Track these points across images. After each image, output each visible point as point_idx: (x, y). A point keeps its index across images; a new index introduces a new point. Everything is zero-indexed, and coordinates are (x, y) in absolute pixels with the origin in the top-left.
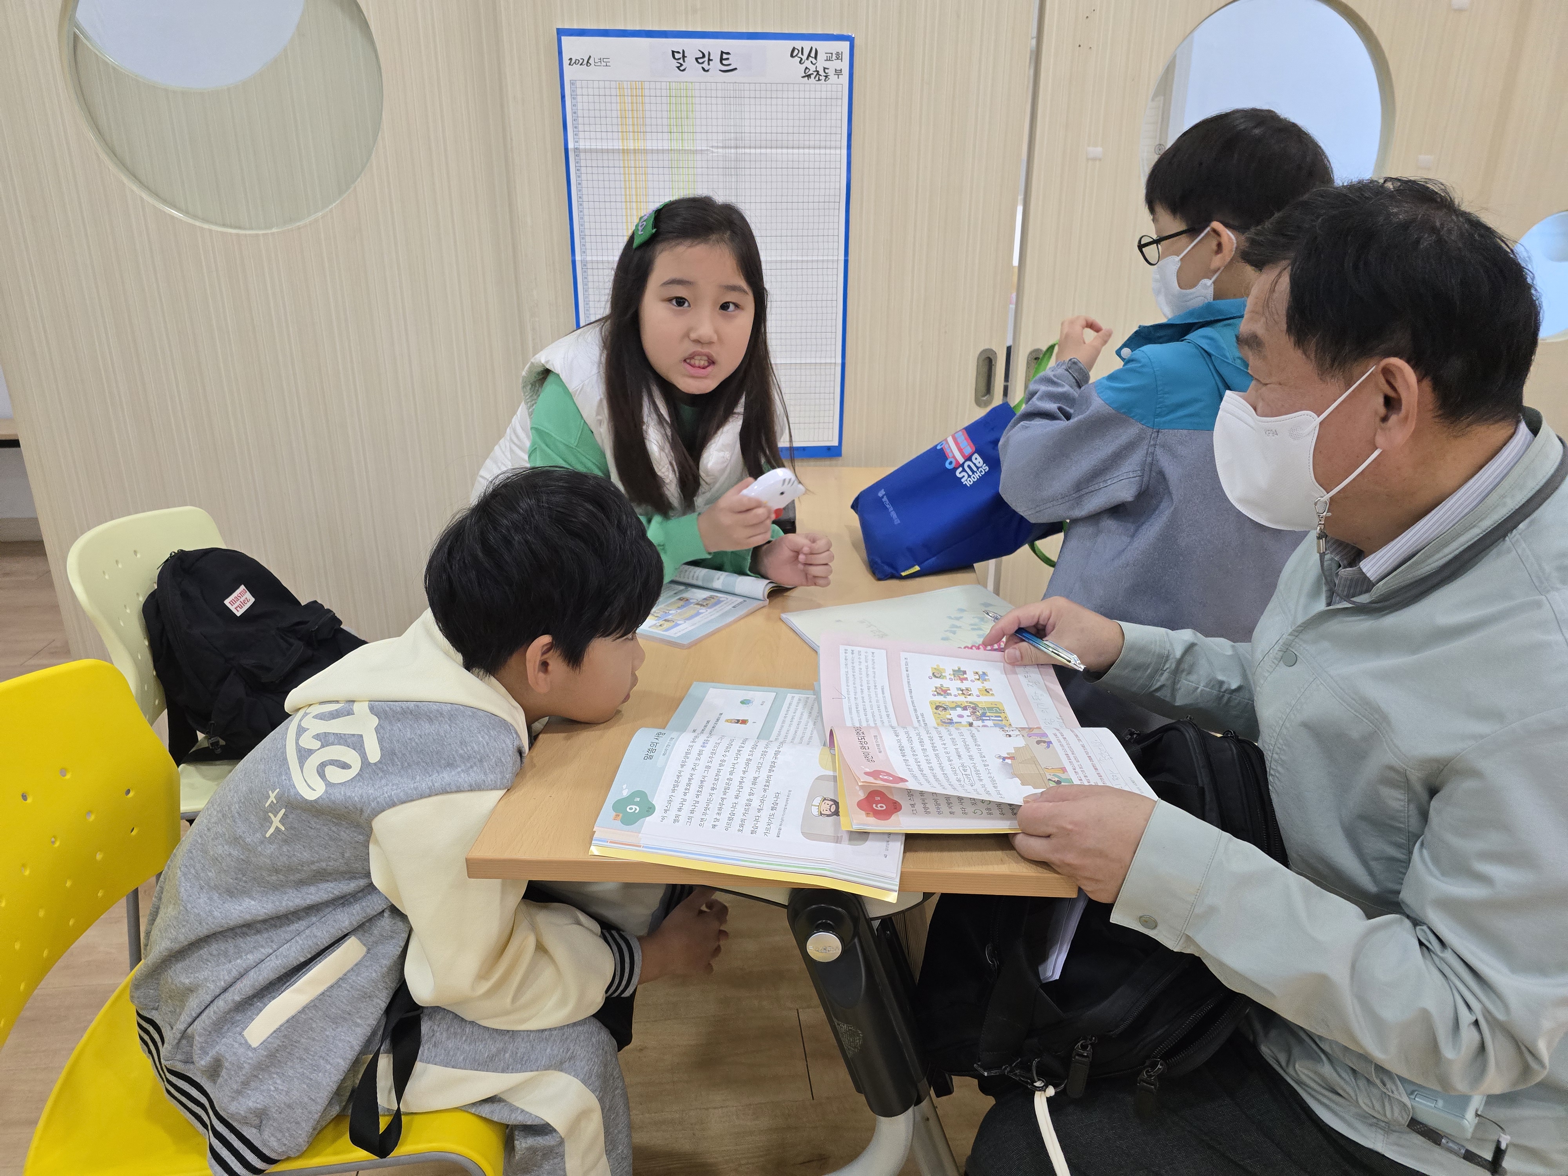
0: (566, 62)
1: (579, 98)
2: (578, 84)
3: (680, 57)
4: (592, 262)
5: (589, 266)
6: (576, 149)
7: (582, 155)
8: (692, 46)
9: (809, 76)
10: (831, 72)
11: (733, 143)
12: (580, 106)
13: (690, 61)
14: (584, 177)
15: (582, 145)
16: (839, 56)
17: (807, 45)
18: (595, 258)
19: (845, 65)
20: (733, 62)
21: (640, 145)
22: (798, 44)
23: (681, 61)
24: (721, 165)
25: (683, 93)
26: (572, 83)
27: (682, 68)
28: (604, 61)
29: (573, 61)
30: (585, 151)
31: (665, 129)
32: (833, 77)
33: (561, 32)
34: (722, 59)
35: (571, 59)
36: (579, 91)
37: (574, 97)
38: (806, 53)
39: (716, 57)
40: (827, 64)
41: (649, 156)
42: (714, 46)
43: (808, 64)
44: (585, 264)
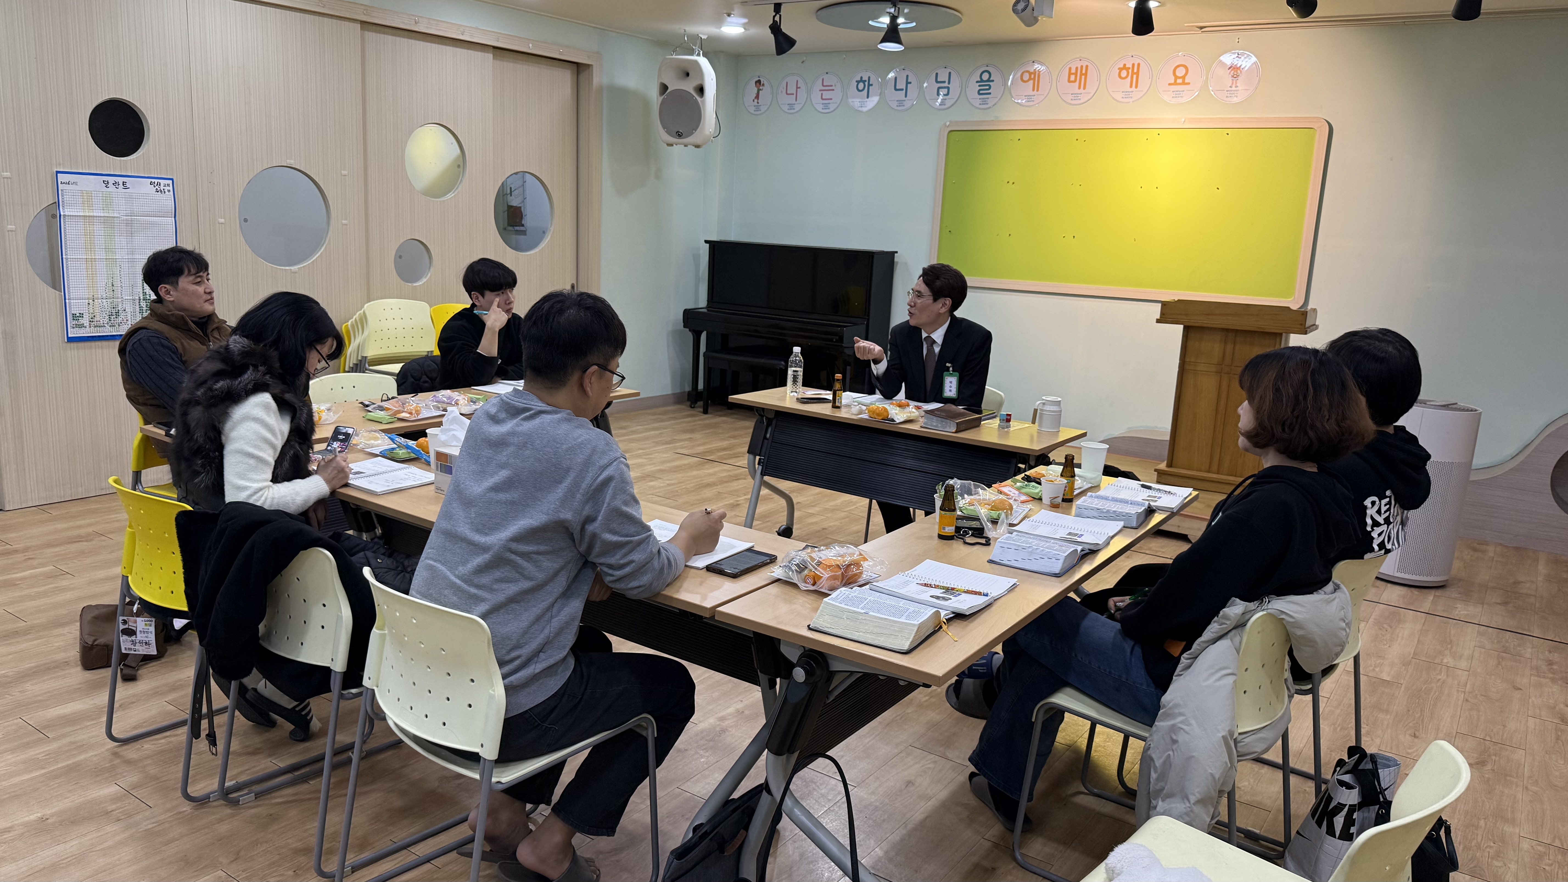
0: (59, 183)
1: (65, 196)
2: (65, 191)
3: (106, 184)
6: (64, 216)
7: (67, 217)
8: (111, 180)
9: (158, 192)
10: (166, 191)
11: (130, 214)
12: (67, 199)
13: (110, 185)
14: (67, 225)
15: (67, 213)
16: (168, 185)
17: (156, 181)
18: (71, 257)
19: (171, 188)
20: (128, 185)
21: (91, 214)
22: (153, 180)
24: (125, 222)
25: (108, 196)
26: (63, 191)
27: (107, 187)
28: (75, 183)
29: (63, 182)
31: (102, 209)
33: (57, 172)
34: (123, 184)
36: (65, 194)
37: (63, 196)
38: (156, 183)
39: (121, 184)
40: (164, 188)
41: (95, 218)
42: (120, 180)
43: (157, 187)
44: (67, 259)
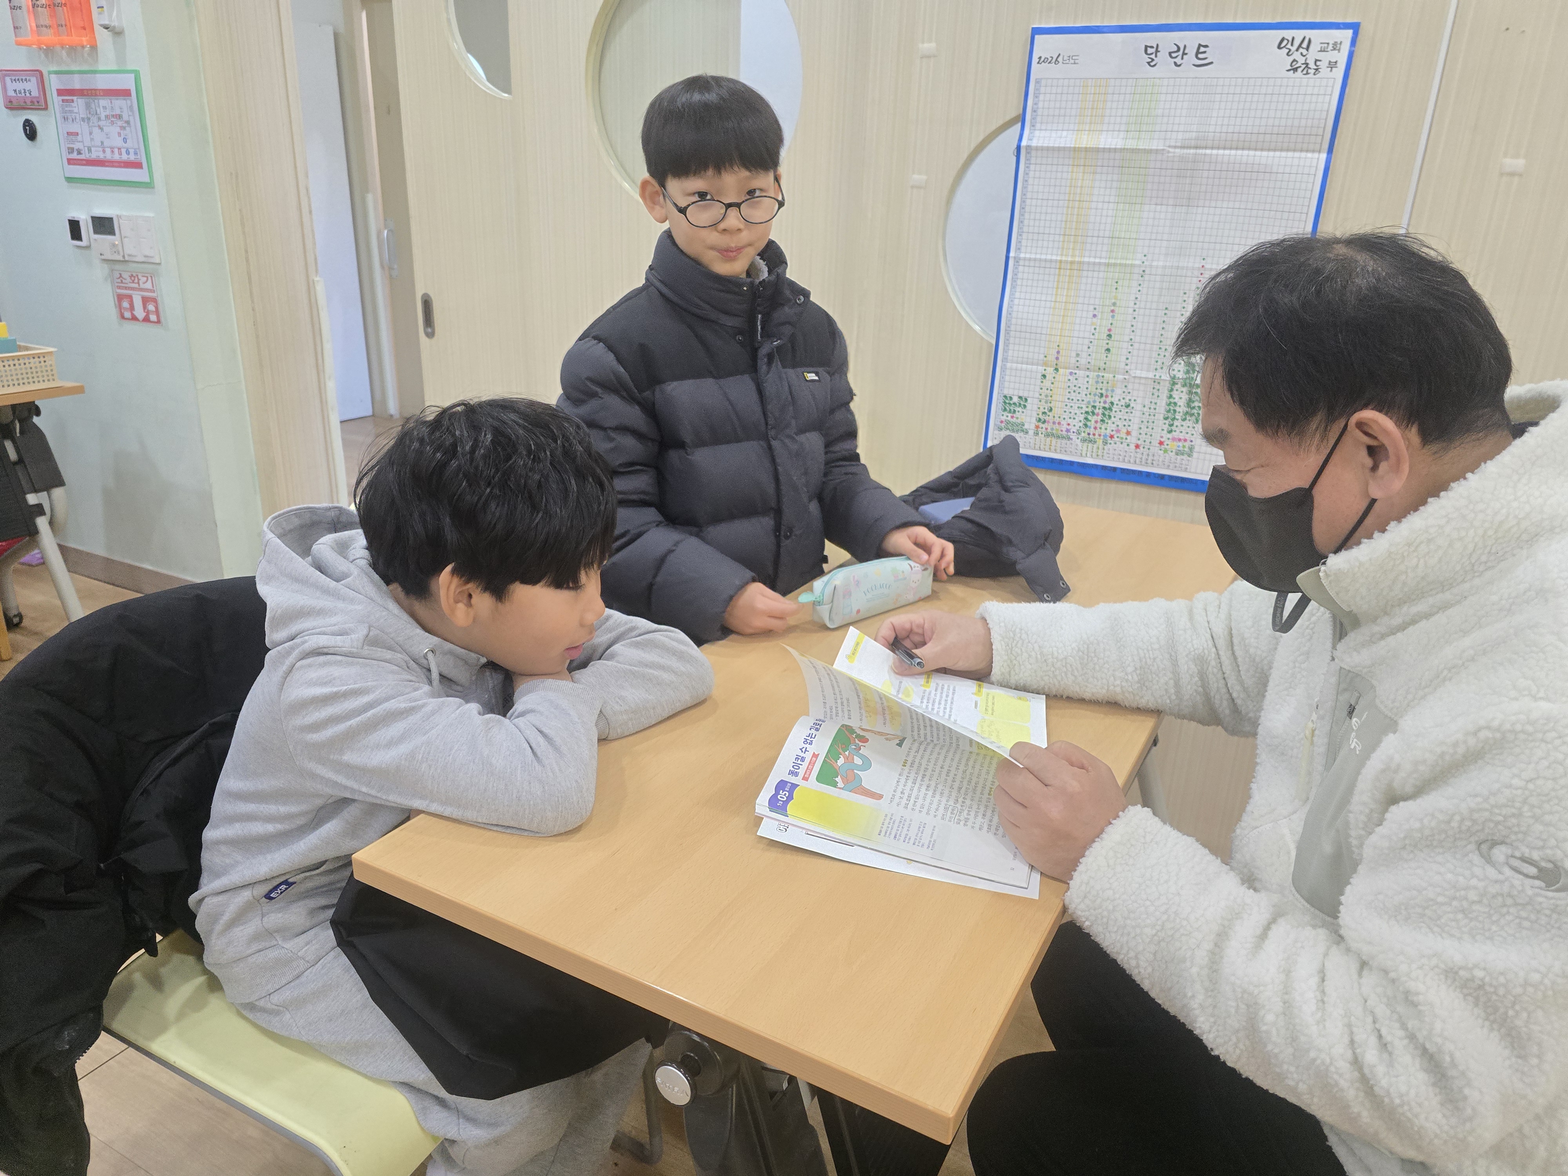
0: (1035, 60)
1: (1041, 97)
2: (1043, 82)
3: (1151, 53)
4: (1025, 259)
5: (1021, 263)
6: (1028, 147)
7: (1033, 153)
8: (1166, 41)
9: (1296, 69)
10: (1323, 65)
11: (1193, 143)
12: (1041, 105)
13: (1163, 55)
14: (1031, 174)
15: (1034, 143)
16: (1336, 47)
17: (1299, 34)
18: (1028, 256)
19: (1342, 56)
20: (1210, 56)
21: (1095, 143)
22: (1288, 34)
23: (1153, 56)
24: (1176, 165)
25: (1151, 88)
26: (1038, 82)
27: (1152, 64)
28: (1072, 59)
29: (1042, 60)
30: (1037, 148)
31: (1123, 128)
32: (1324, 70)
33: (1036, 31)
34: (1198, 53)
35: (1040, 58)
36: (1043, 90)
37: (1036, 96)
38: (1297, 43)
39: (1192, 51)
40: (1321, 56)
41: (1101, 155)
42: (1191, 39)
43: (1296, 56)
44: (1018, 260)
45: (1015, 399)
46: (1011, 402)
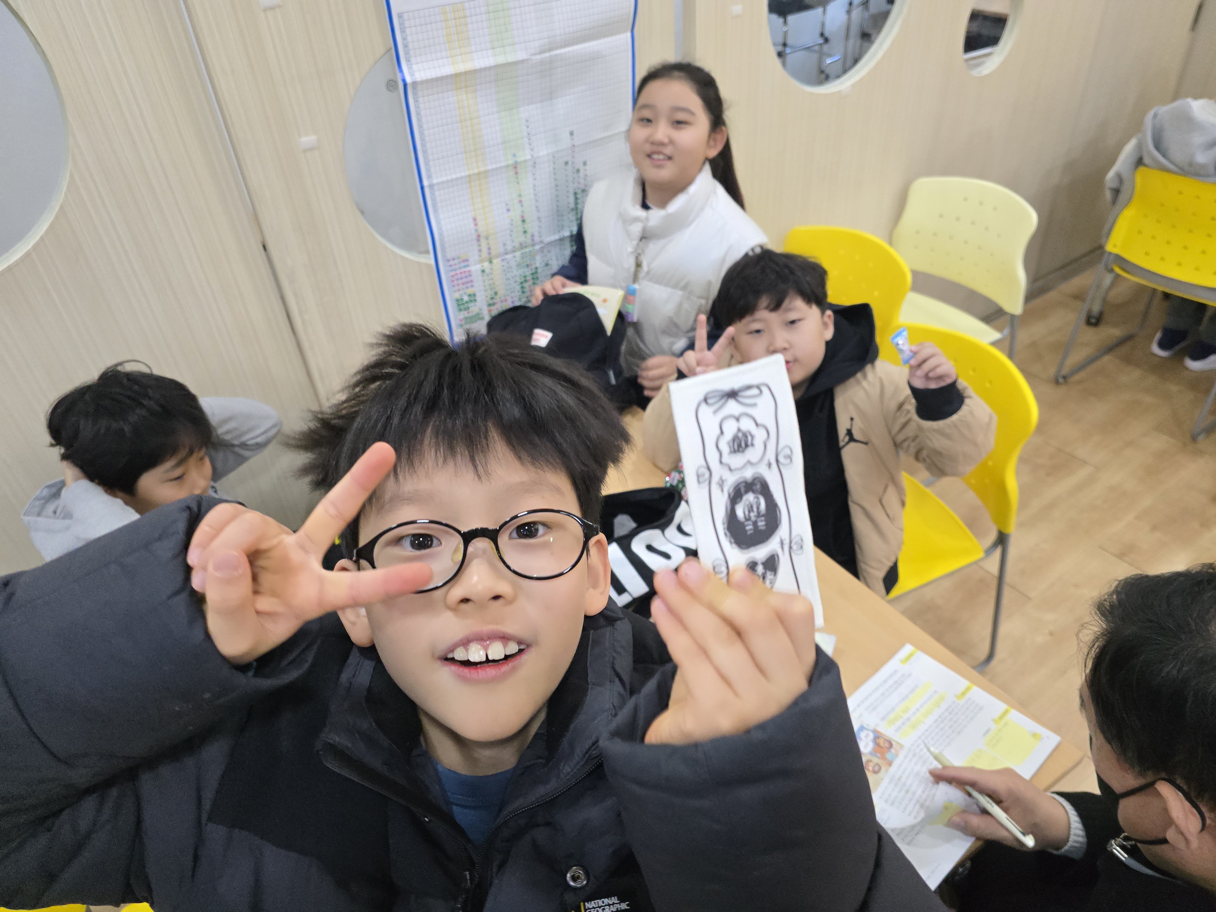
1: (408, 31)
2: (405, 16)
4: (438, 184)
5: (436, 187)
6: (415, 83)
7: (420, 87)
11: (547, 47)
12: (409, 39)
14: (422, 106)
15: (418, 78)
18: (440, 180)
21: (469, 66)
24: (538, 69)
26: (400, 16)
30: (422, 82)
31: (489, 46)
36: (407, 24)
37: (403, 31)
41: (476, 76)
44: (431, 186)
45: (466, 298)
46: (464, 302)
